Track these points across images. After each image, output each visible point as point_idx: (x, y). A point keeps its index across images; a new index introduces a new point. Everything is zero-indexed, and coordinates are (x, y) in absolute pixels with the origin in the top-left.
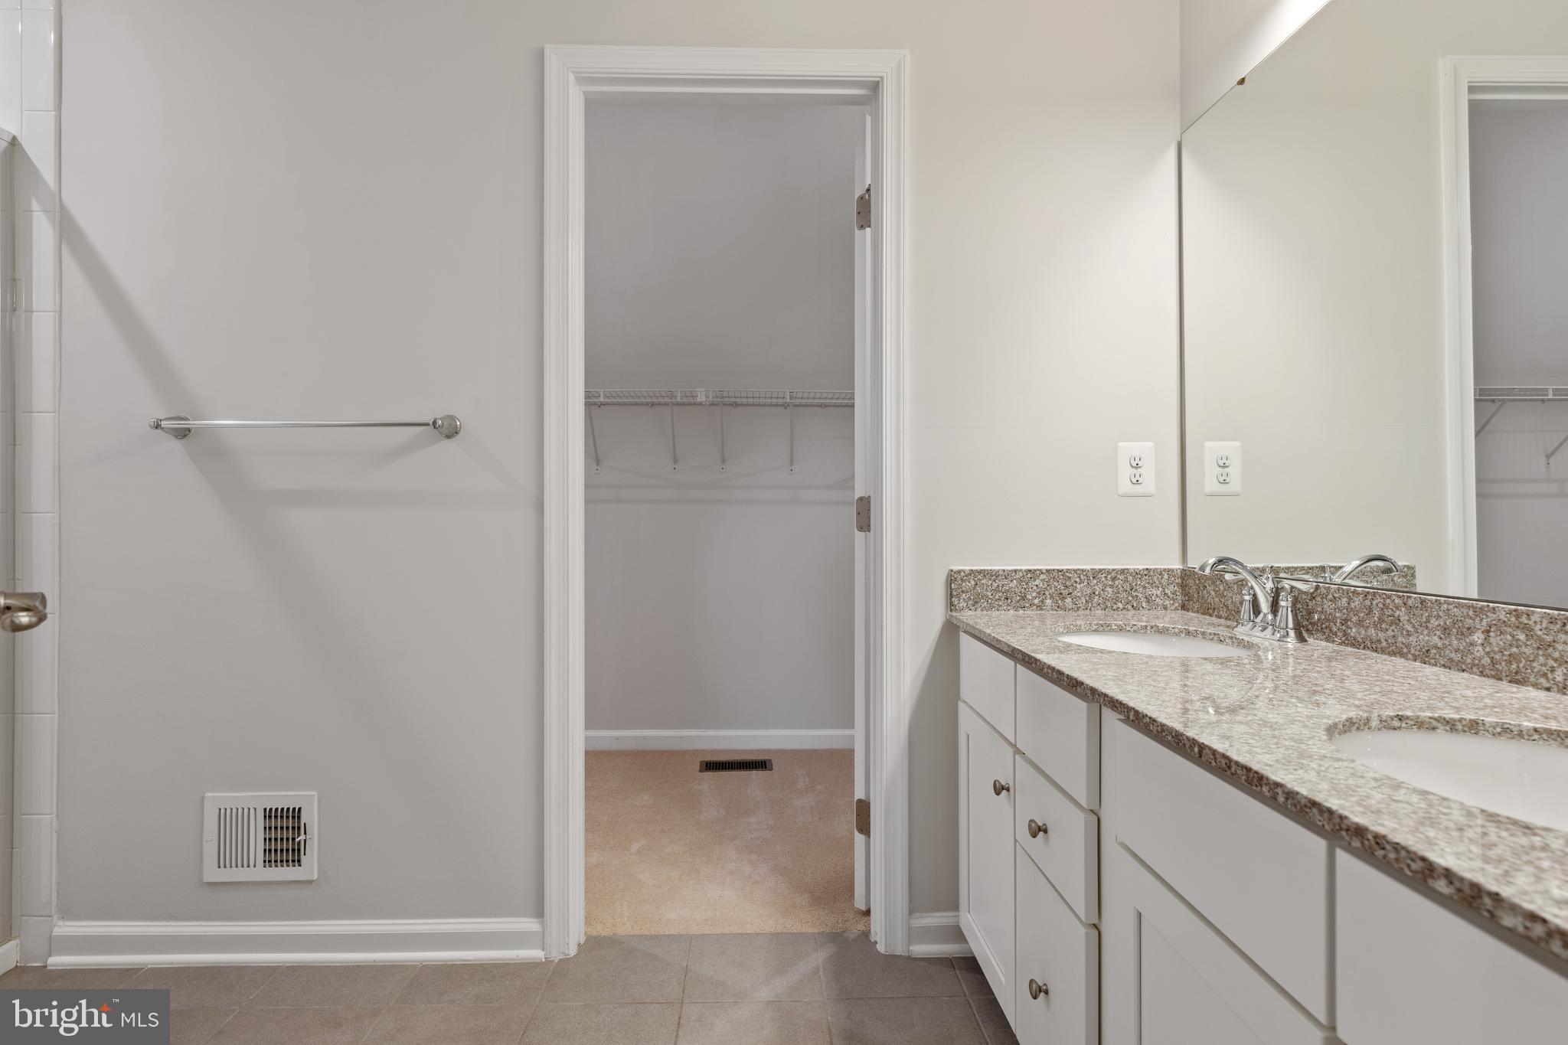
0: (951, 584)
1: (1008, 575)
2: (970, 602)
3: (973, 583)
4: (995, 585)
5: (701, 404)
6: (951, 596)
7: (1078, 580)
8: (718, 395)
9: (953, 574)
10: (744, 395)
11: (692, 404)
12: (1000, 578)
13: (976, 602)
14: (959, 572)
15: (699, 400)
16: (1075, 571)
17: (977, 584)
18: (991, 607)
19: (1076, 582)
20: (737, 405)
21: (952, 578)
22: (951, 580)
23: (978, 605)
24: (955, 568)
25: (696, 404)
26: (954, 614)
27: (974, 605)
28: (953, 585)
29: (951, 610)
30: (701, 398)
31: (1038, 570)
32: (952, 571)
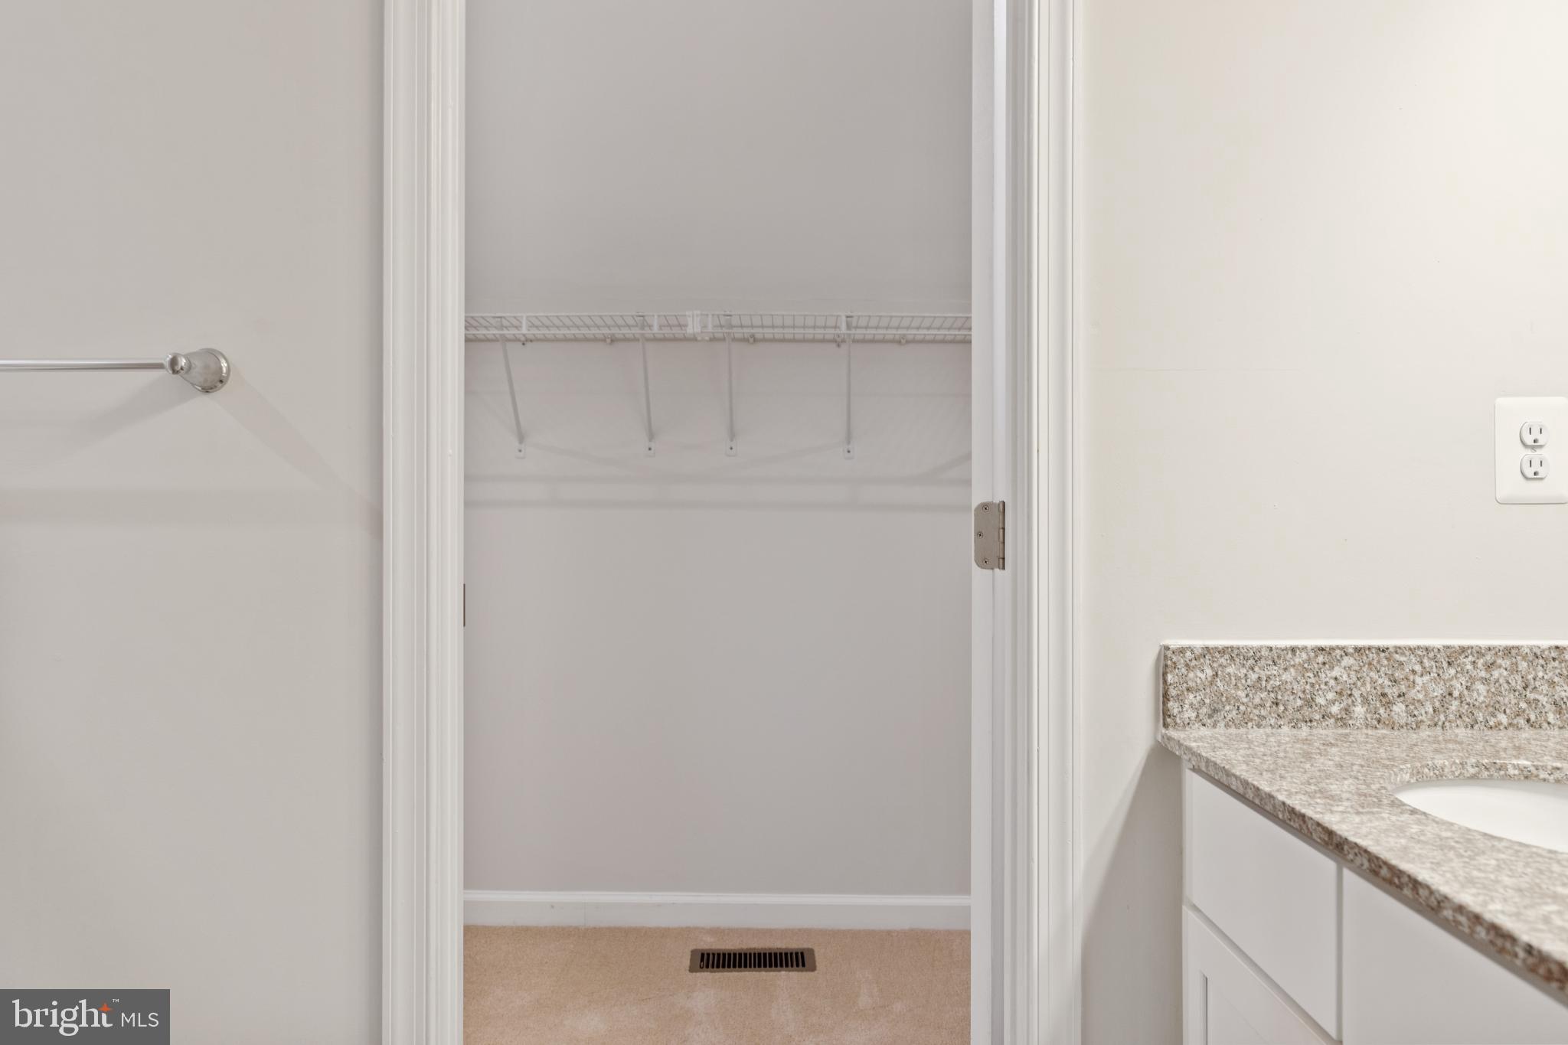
0: (1165, 674)
1: (1279, 657)
2: (1204, 710)
3: (1209, 672)
4: (1254, 677)
5: (694, 339)
6: (1166, 696)
7: (1418, 668)
8: (723, 323)
9: (1169, 653)
10: (767, 321)
11: (680, 340)
12: (1263, 662)
13: (1215, 711)
14: (1182, 651)
15: (690, 330)
16: (1412, 650)
17: (1217, 674)
18: (1246, 720)
19: (1414, 672)
20: (756, 340)
21: (1166, 662)
22: (1166, 666)
23: (1219, 717)
24: (1175, 643)
25: (686, 339)
26: (1172, 733)
27: (1210, 716)
28: (1169, 677)
29: (1166, 725)
30: (693, 327)
31: (1338, 647)
32: (1167, 648)
